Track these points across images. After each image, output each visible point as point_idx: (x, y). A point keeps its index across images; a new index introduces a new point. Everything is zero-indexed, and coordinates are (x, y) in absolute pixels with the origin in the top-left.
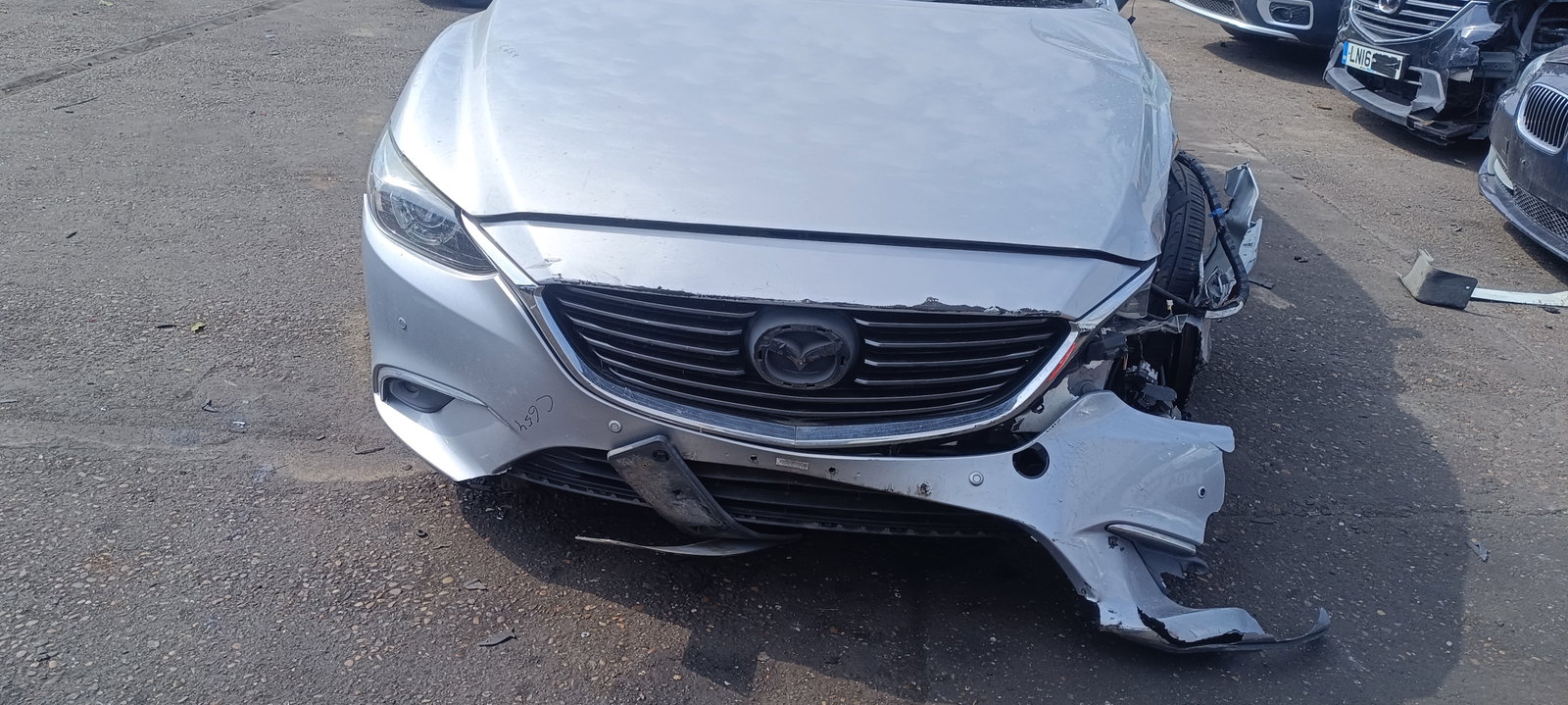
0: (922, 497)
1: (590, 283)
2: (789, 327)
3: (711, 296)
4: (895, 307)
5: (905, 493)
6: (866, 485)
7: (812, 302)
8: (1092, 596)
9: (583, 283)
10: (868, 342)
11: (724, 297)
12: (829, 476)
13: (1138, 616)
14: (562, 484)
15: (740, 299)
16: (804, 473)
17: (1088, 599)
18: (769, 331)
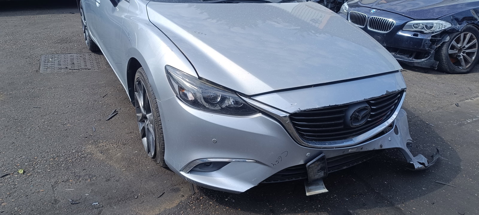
0: (381, 148)
1: (310, 109)
2: (360, 108)
3: (343, 104)
4: (382, 96)
5: (377, 149)
6: (369, 150)
7: (366, 99)
8: (412, 162)
9: (308, 109)
10: (372, 107)
11: (347, 104)
12: (361, 151)
13: (418, 163)
14: (278, 180)
15: (350, 103)
16: (355, 152)
17: (411, 163)
18: (355, 111)
